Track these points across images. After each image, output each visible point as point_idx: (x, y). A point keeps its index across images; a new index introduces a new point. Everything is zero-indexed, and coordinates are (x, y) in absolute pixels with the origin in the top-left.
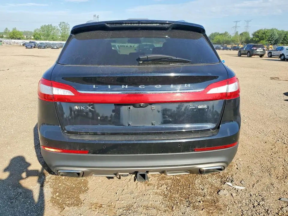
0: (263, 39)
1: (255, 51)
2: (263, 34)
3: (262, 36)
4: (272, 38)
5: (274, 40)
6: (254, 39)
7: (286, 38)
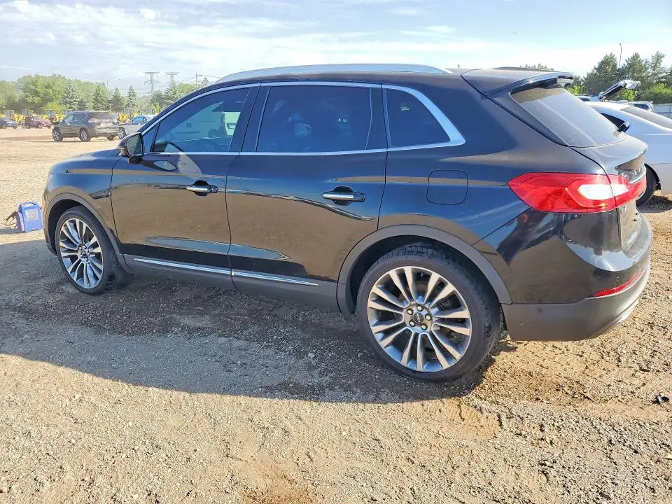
0: (51, 100)
1: (99, 127)
2: (46, 87)
3: (47, 94)
4: (72, 98)
5: (76, 101)
6: (30, 100)
7: (99, 98)
